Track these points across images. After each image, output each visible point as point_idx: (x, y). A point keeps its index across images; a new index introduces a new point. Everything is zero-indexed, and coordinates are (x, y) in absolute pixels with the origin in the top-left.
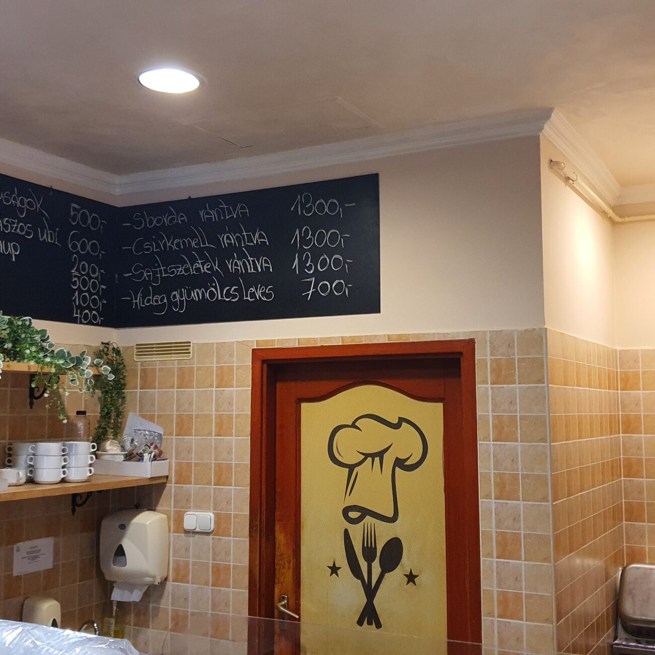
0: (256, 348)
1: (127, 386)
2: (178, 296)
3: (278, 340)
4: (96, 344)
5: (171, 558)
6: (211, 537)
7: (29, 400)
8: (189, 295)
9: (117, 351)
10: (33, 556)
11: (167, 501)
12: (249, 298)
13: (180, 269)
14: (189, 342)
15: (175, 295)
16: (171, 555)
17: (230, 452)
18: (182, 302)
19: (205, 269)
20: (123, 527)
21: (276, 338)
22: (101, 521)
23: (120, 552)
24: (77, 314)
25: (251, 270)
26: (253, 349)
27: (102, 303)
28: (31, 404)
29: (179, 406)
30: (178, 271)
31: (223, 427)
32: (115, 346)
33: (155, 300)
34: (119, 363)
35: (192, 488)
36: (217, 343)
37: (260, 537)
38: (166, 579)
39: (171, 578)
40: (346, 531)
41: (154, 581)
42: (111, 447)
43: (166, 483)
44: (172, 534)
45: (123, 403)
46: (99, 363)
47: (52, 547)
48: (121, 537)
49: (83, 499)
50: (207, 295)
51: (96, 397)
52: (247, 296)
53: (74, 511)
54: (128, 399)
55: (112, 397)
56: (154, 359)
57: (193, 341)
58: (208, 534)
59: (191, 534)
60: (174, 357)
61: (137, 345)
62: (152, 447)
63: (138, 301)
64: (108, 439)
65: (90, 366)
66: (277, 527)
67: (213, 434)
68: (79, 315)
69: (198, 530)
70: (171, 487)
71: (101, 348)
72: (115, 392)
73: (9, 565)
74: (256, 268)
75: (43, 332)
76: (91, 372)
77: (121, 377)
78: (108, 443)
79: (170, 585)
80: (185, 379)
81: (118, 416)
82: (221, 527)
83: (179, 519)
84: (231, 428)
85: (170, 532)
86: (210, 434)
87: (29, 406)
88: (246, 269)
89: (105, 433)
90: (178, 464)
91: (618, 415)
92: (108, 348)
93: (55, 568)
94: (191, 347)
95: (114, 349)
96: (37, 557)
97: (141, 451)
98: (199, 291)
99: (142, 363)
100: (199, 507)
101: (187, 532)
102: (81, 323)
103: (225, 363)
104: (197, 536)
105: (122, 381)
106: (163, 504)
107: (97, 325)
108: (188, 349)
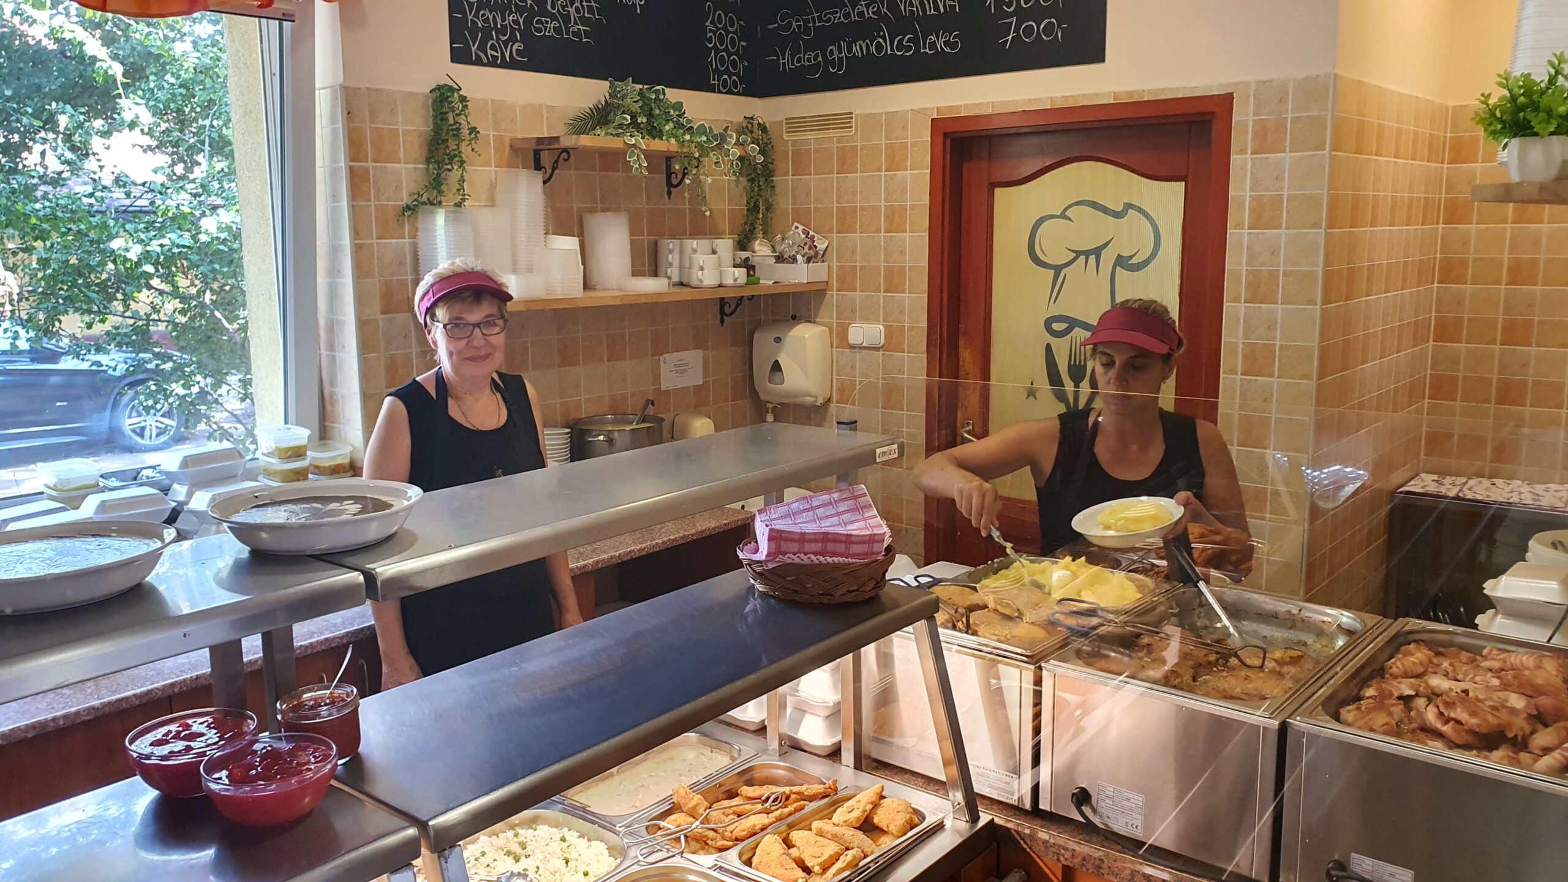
0: (936, 117)
1: (777, 173)
2: (836, 52)
3: (966, 105)
4: (739, 119)
5: (835, 377)
6: (881, 352)
7: (666, 189)
8: (850, 50)
9: (763, 128)
10: (681, 369)
11: (828, 312)
12: (928, 51)
13: (838, 15)
14: (852, 113)
15: (832, 50)
16: (834, 373)
17: (903, 252)
18: (841, 59)
19: (870, 13)
20: (778, 340)
21: (963, 103)
22: (753, 333)
23: (776, 367)
24: (714, 80)
25: (930, 11)
26: (932, 120)
27: (743, 66)
28: (669, 193)
29: (839, 196)
30: (835, 18)
31: (895, 221)
32: (761, 121)
33: (808, 58)
34: (766, 143)
35: (858, 295)
36: (887, 113)
37: (940, 352)
38: (829, 400)
39: (834, 399)
40: (1048, 347)
41: (816, 401)
42: (761, 249)
43: (825, 290)
44: (834, 349)
45: (773, 193)
46: (745, 141)
47: (700, 361)
48: (779, 351)
49: (733, 307)
50: (873, 49)
51: (741, 187)
52: (925, 48)
53: (722, 321)
54: (778, 189)
55: (759, 186)
56: (808, 137)
57: (856, 112)
58: (877, 349)
59: (857, 350)
60: (832, 134)
61: (786, 119)
62: (806, 248)
63: (786, 61)
64: (756, 239)
65: (735, 144)
66: (962, 343)
67: (882, 231)
68: (716, 82)
69: (865, 344)
70: (833, 295)
71: (744, 125)
72: (762, 179)
73: (656, 377)
74: (937, 8)
75: (678, 106)
76: (736, 152)
77: (770, 161)
78: (757, 242)
79: (833, 406)
80: (846, 161)
81: (768, 209)
82: (893, 340)
83: (843, 333)
84: (904, 223)
85: (832, 347)
86: (878, 231)
87: (667, 197)
88: (924, 11)
89: (752, 231)
90: (839, 268)
91: (1440, 199)
92: (752, 124)
93: (705, 384)
94: (853, 120)
95: (759, 124)
96: (686, 371)
97: (794, 253)
98: (862, 42)
99: (794, 143)
100: (866, 319)
101: (852, 347)
102: (720, 92)
103: (897, 138)
104: (864, 352)
105: (770, 166)
106: (824, 315)
107: (738, 94)
108: (850, 123)
